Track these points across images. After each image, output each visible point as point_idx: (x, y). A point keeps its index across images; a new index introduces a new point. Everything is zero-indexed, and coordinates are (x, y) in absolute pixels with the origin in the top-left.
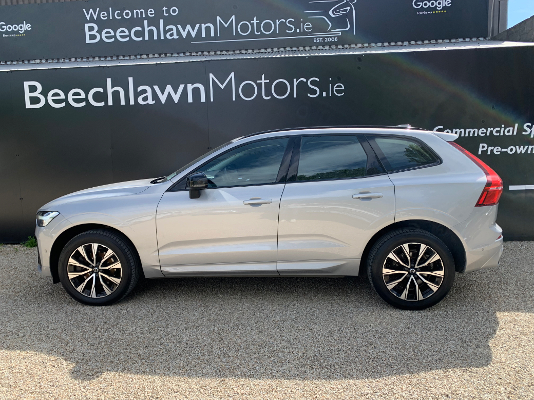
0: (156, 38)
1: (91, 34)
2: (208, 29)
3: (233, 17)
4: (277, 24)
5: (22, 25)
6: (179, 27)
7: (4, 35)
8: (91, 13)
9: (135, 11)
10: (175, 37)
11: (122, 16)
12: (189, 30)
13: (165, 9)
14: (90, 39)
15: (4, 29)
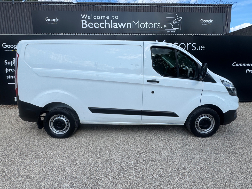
0: (109, 27)
1: (84, 24)
2: (129, 25)
3: (139, 21)
4: (154, 25)
5: (56, 19)
6: (118, 23)
7: (48, 23)
8: (84, 16)
9: (101, 17)
10: (117, 27)
11: (97, 18)
12: (122, 26)
13: (113, 16)
14: (84, 26)
15: (48, 20)
